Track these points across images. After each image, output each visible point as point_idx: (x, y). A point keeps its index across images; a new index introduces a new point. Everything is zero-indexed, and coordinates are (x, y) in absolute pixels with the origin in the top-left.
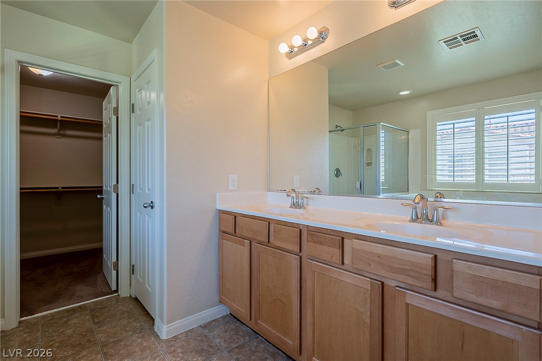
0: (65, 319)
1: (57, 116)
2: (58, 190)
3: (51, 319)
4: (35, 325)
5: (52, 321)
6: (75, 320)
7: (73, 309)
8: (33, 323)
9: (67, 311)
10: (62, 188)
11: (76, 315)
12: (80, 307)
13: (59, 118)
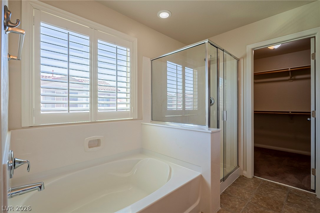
0: (272, 188)
1: (288, 69)
2: (289, 113)
3: (266, 184)
4: (258, 182)
5: (266, 185)
6: (277, 192)
7: (280, 186)
8: (258, 181)
9: (277, 185)
10: (292, 112)
11: (280, 190)
12: (285, 187)
13: (290, 70)
